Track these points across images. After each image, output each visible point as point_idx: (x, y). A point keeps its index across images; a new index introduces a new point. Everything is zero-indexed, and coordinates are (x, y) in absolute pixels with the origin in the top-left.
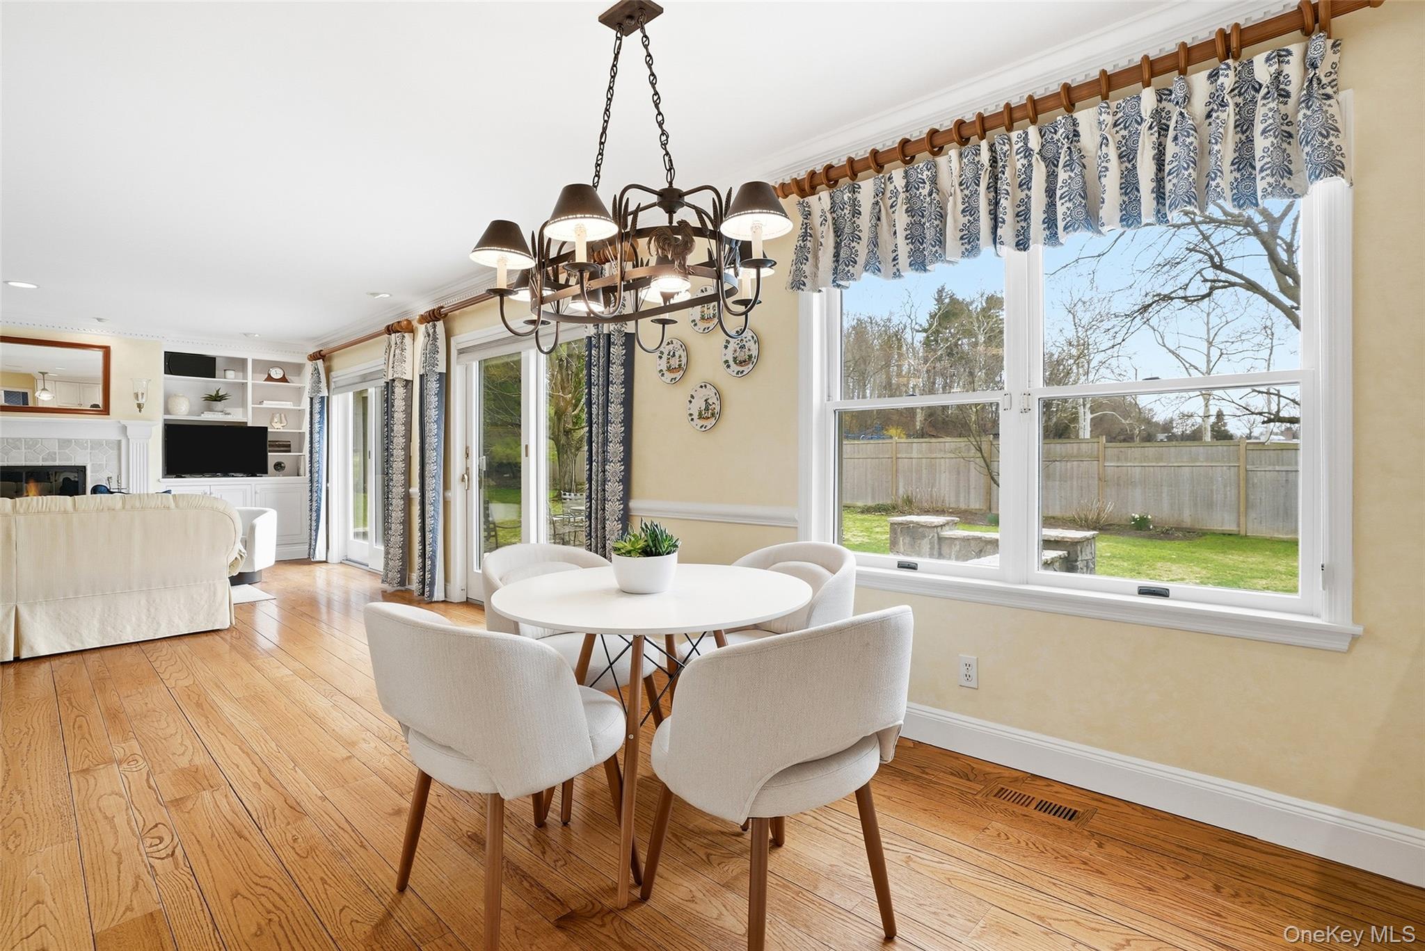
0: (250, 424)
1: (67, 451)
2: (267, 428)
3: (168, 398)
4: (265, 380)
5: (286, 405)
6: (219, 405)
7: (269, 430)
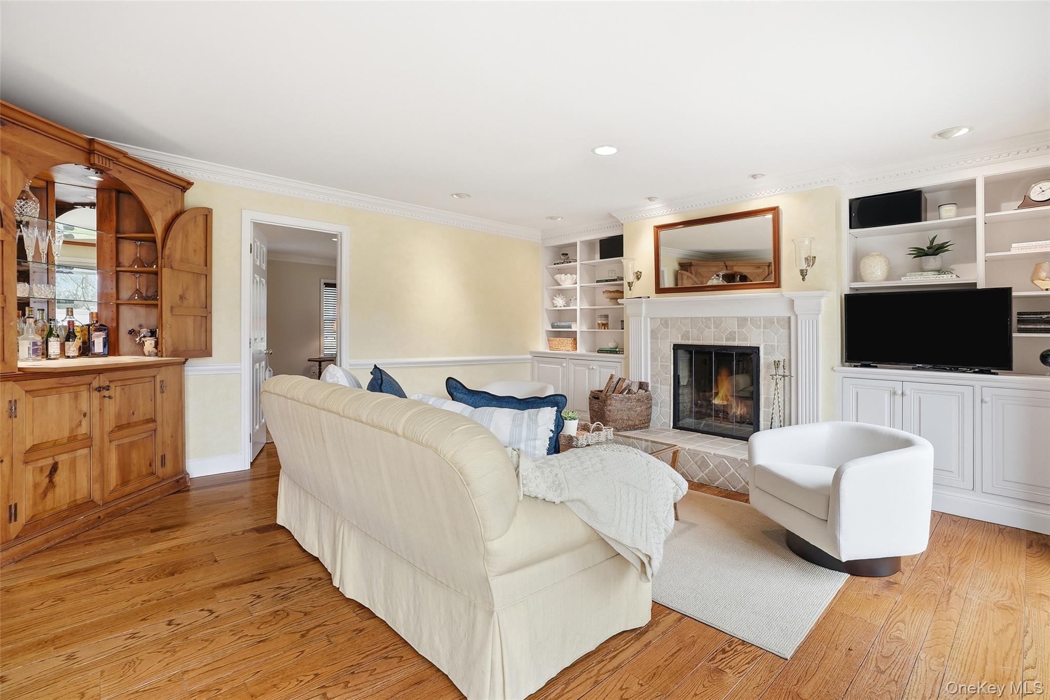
0: (980, 286)
1: (744, 330)
2: (1008, 291)
3: (857, 260)
4: (1019, 207)
5: (1041, 246)
6: (932, 262)
7: (1014, 294)
